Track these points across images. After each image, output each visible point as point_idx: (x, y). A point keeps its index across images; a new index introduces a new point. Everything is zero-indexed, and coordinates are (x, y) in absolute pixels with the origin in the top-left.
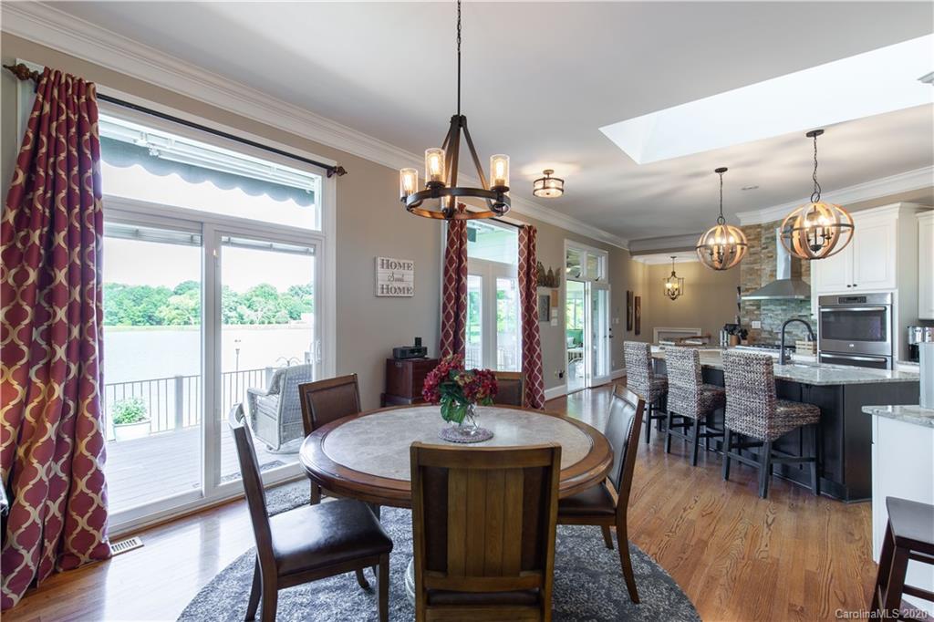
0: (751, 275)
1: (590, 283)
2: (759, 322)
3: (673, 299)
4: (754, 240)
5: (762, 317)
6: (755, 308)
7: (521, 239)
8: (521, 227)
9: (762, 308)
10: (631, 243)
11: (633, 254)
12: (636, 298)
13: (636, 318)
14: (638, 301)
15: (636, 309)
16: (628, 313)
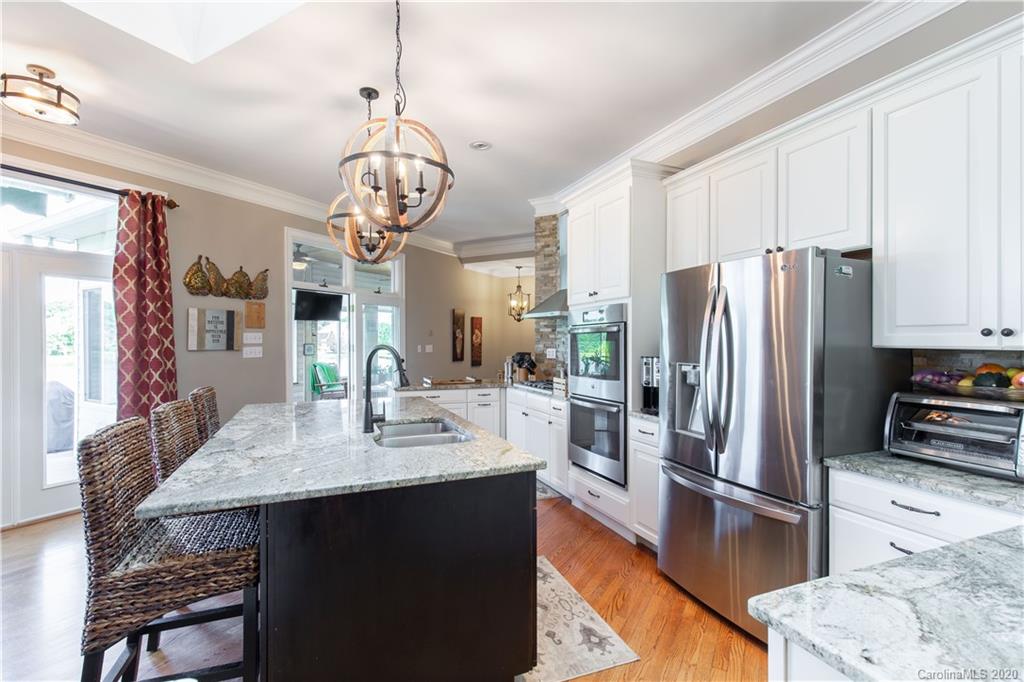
0: (545, 285)
1: (355, 295)
2: (554, 350)
3: (519, 320)
4: (548, 236)
5: (557, 343)
6: (550, 330)
7: (122, 213)
8: (123, 193)
9: (558, 330)
10: (458, 246)
11: (463, 261)
12: (472, 319)
13: (473, 345)
14: (476, 323)
15: (473, 333)
16: (455, 338)
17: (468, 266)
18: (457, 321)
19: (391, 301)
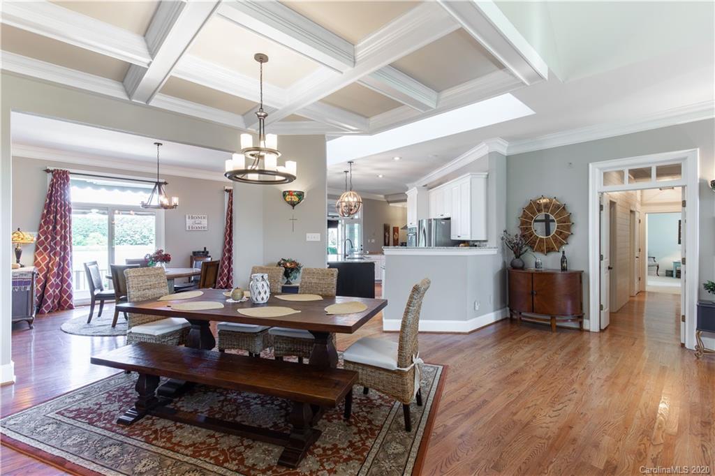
1: (343, 220)
10: (386, 196)
11: (389, 202)
12: (394, 228)
13: (394, 239)
14: (396, 230)
15: (394, 234)
16: (385, 236)
17: (391, 204)
18: (386, 228)
19: (357, 221)
